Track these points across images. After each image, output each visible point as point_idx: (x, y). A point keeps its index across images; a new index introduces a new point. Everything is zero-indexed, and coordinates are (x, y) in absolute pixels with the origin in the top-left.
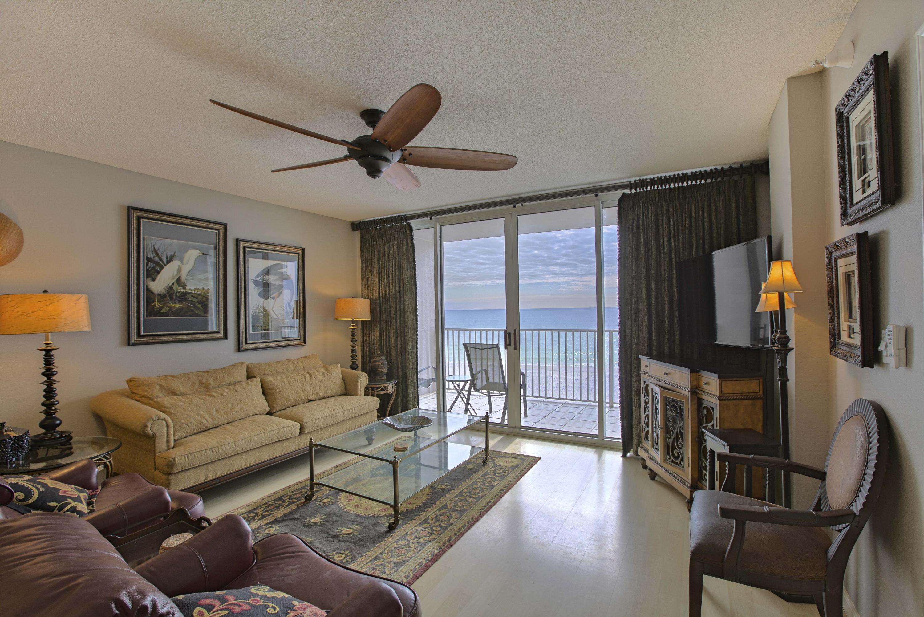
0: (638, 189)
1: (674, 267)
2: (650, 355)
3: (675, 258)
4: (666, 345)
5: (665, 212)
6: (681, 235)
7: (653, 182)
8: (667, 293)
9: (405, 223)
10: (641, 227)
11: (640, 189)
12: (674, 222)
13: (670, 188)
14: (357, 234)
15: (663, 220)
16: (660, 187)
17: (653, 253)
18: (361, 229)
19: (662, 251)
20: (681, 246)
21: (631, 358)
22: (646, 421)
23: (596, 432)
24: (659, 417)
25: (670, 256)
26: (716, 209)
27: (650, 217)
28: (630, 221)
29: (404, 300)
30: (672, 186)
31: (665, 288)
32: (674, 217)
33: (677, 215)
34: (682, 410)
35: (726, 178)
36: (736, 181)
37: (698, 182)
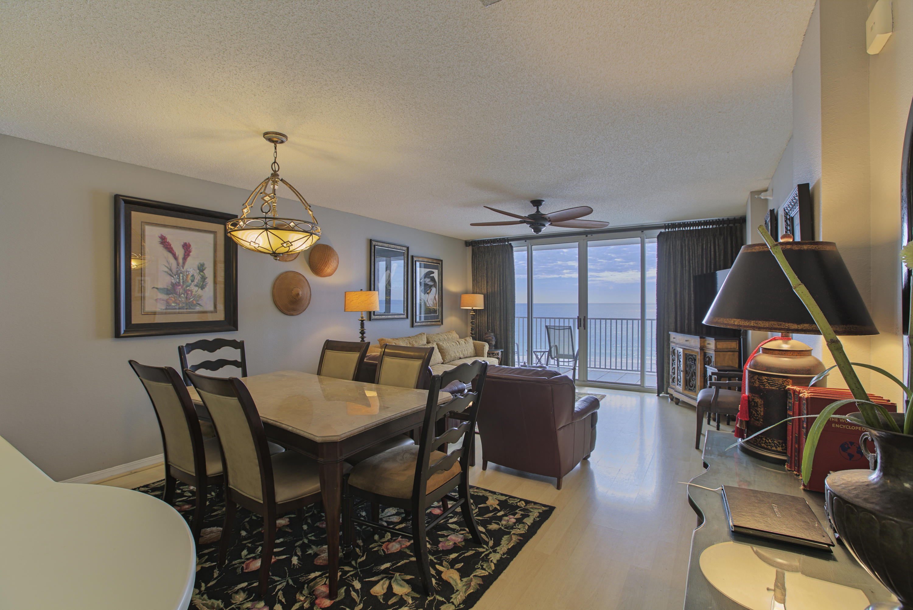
0: (670, 229)
1: (692, 279)
2: (676, 331)
3: (693, 273)
4: (686, 326)
5: (687, 244)
6: (696, 259)
7: (679, 225)
8: (687, 294)
9: (507, 243)
10: (672, 253)
11: (671, 229)
12: (692, 252)
13: (690, 230)
14: (470, 249)
15: (685, 250)
16: (684, 229)
17: (679, 269)
18: (472, 246)
19: (684, 269)
20: (696, 265)
21: (664, 334)
22: (673, 371)
23: (639, 383)
24: (682, 366)
25: (690, 271)
26: (719, 244)
27: (677, 247)
28: (665, 250)
29: (506, 296)
30: (692, 228)
31: (686, 291)
32: (692, 248)
33: (694, 246)
34: (695, 360)
35: (725, 225)
36: (731, 227)
37: (708, 227)
